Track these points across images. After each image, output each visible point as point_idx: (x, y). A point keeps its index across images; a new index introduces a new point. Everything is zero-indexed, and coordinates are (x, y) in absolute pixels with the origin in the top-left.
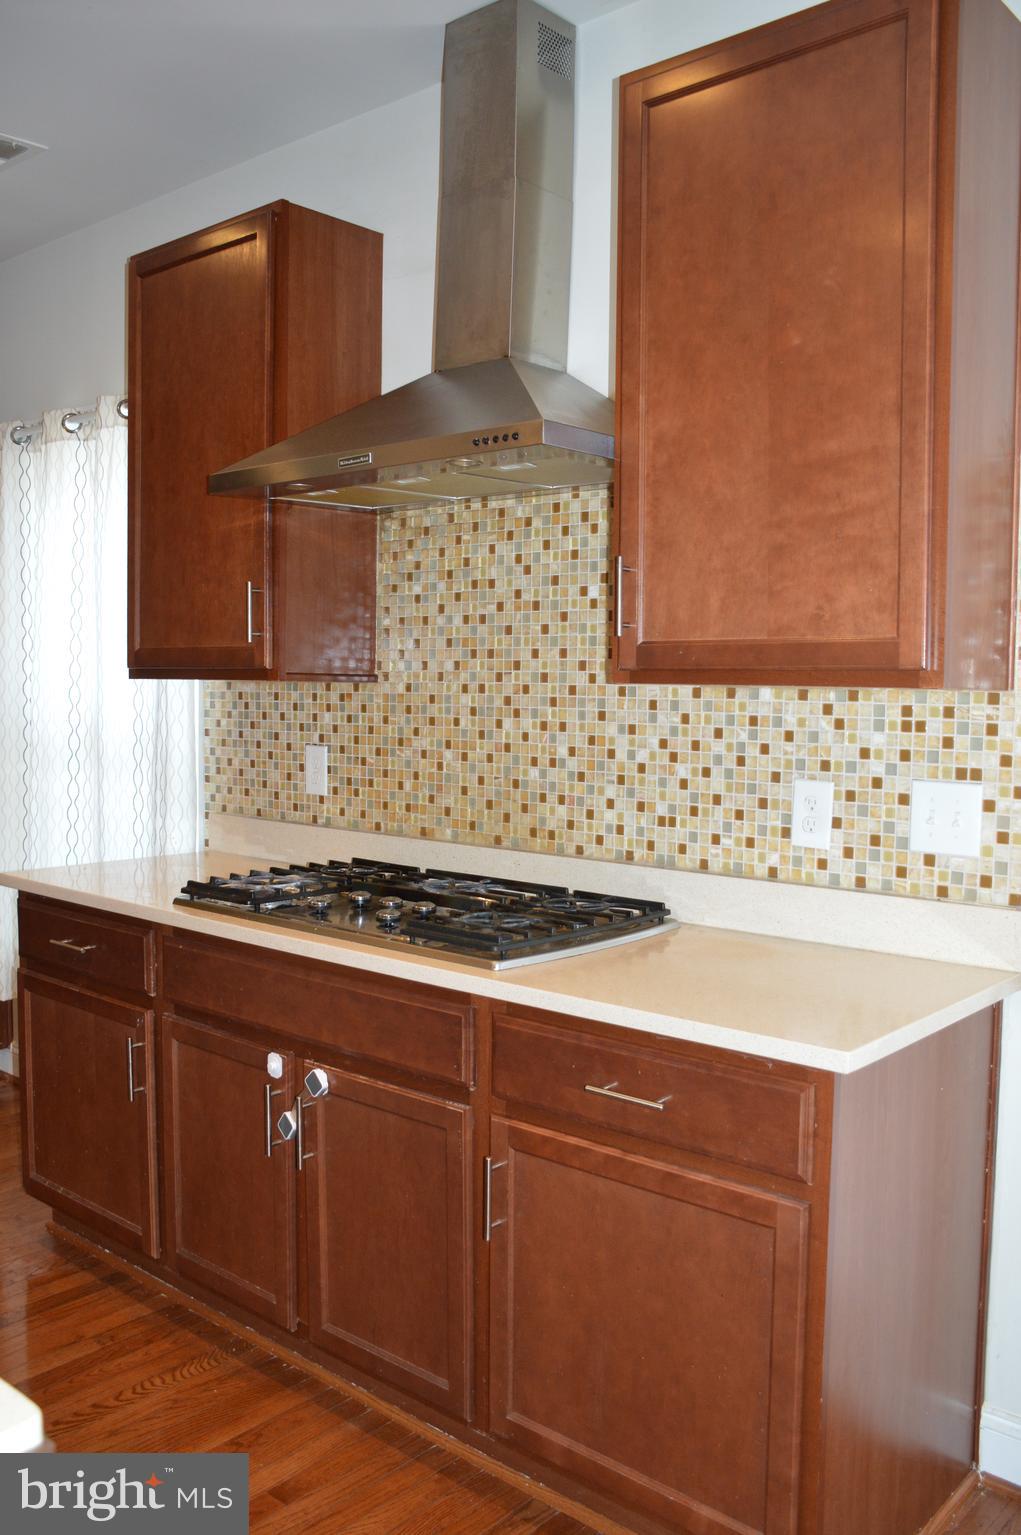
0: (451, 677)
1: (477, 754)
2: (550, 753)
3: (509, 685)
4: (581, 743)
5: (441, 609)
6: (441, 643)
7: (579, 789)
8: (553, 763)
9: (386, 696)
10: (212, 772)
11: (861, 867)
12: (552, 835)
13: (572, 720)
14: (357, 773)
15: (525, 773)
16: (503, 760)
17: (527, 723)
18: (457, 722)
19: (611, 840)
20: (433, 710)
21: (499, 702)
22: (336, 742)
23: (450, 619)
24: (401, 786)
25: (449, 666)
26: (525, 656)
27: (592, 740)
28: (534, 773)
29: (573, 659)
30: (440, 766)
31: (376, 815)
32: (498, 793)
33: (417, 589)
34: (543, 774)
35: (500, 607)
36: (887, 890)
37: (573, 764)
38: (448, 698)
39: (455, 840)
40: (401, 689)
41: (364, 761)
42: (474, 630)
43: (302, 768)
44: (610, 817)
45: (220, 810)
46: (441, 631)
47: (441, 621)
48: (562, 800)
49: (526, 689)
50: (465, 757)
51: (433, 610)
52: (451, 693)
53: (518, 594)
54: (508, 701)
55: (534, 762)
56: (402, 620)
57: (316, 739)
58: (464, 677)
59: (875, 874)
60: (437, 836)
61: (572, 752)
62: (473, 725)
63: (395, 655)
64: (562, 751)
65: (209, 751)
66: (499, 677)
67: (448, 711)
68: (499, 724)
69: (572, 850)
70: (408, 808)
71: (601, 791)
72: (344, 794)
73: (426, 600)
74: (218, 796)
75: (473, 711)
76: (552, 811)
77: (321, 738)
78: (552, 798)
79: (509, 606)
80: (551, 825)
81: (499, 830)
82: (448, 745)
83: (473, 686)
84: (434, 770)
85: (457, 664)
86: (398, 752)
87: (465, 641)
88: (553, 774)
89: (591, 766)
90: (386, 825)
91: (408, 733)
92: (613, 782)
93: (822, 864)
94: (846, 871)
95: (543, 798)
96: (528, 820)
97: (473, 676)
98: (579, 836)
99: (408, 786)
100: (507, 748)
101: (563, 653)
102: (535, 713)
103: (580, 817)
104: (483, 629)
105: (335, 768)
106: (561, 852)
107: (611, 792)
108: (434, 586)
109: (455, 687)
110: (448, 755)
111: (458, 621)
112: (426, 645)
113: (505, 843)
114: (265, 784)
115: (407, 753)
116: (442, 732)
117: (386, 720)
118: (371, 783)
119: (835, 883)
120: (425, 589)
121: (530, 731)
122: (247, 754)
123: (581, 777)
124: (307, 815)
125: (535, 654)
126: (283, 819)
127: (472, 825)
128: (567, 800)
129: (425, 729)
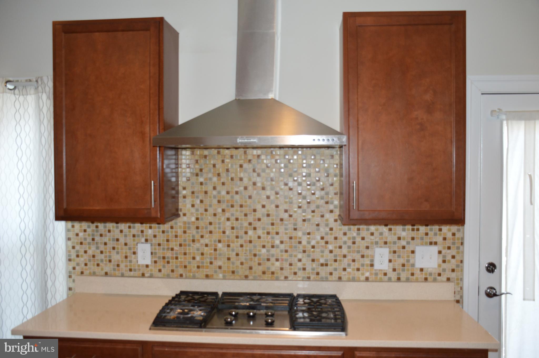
0: (221, 215)
1: (235, 245)
2: (272, 243)
3: (250, 218)
4: (286, 239)
5: (215, 188)
6: (215, 201)
7: (285, 256)
8: (273, 247)
9: (185, 223)
10: (73, 256)
11: (399, 274)
12: (273, 273)
13: (281, 230)
14: (169, 254)
15: (260, 251)
16: (248, 247)
17: (260, 232)
18: (224, 232)
19: (300, 273)
20: (211, 228)
21: (246, 224)
22: (155, 241)
23: (219, 192)
24: (194, 258)
25: (220, 210)
26: (259, 207)
27: (291, 238)
28: (264, 251)
29: (282, 208)
30: (215, 250)
31: (181, 271)
32: (246, 259)
33: (201, 180)
34: (268, 251)
35: (246, 188)
36: (408, 280)
37: (282, 247)
38: (219, 223)
39: (224, 278)
40: (193, 219)
41: (172, 249)
42: (232, 197)
43: (134, 253)
44: (300, 265)
45: (80, 273)
46: (215, 197)
47: (215, 193)
48: (277, 260)
49: (259, 220)
50: (229, 246)
51: (210, 188)
52: (221, 221)
53: (254, 184)
54: (250, 224)
55: (264, 247)
56: (193, 193)
57: (143, 240)
58: (227, 215)
59: (403, 276)
60: (215, 277)
61: (282, 242)
62: (233, 233)
63: (189, 206)
64: (277, 242)
65: (71, 248)
66: (246, 215)
67: (219, 228)
68: (246, 233)
69: (283, 278)
70: (198, 267)
71: (296, 256)
72: (160, 264)
73: (206, 184)
74: (77, 268)
75: (233, 228)
76: (273, 264)
77: (146, 240)
78: (273, 260)
79: (250, 188)
80: (273, 269)
81: (247, 273)
82: (220, 241)
83: (233, 218)
84: (213, 251)
85: (223, 210)
86: (192, 245)
87: (228, 201)
88: (273, 251)
89: (291, 247)
90: (186, 275)
91: (197, 237)
92: (301, 252)
93: (385, 274)
94: (394, 276)
95: (268, 260)
96: (261, 268)
97: (232, 215)
98: (286, 273)
99: (198, 258)
100: (250, 242)
101: (277, 206)
102: (264, 229)
103: (286, 265)
104: (237, 197)
105: (156, 253)
106: (277, 279)
107: (300, 256)
108: (211, 179)
109: (223, 219)
110: (220, 245)
111: (224, 193)
112: (207, 201)
113: (250, 277)
114: (110, 261)
115: (197, 245)
116: (216, 237)
117: (185, 232)
118: (177, 258)
119: (390, 280)
120: (206, 179)
121: (262, 236)
122: (97, 248)
123: (286, 251)
124: (139, 273)
125: (264, 206)
126: (123, 275)
127: (233, 272)
128: (280, 260)
129: (207, 235)
